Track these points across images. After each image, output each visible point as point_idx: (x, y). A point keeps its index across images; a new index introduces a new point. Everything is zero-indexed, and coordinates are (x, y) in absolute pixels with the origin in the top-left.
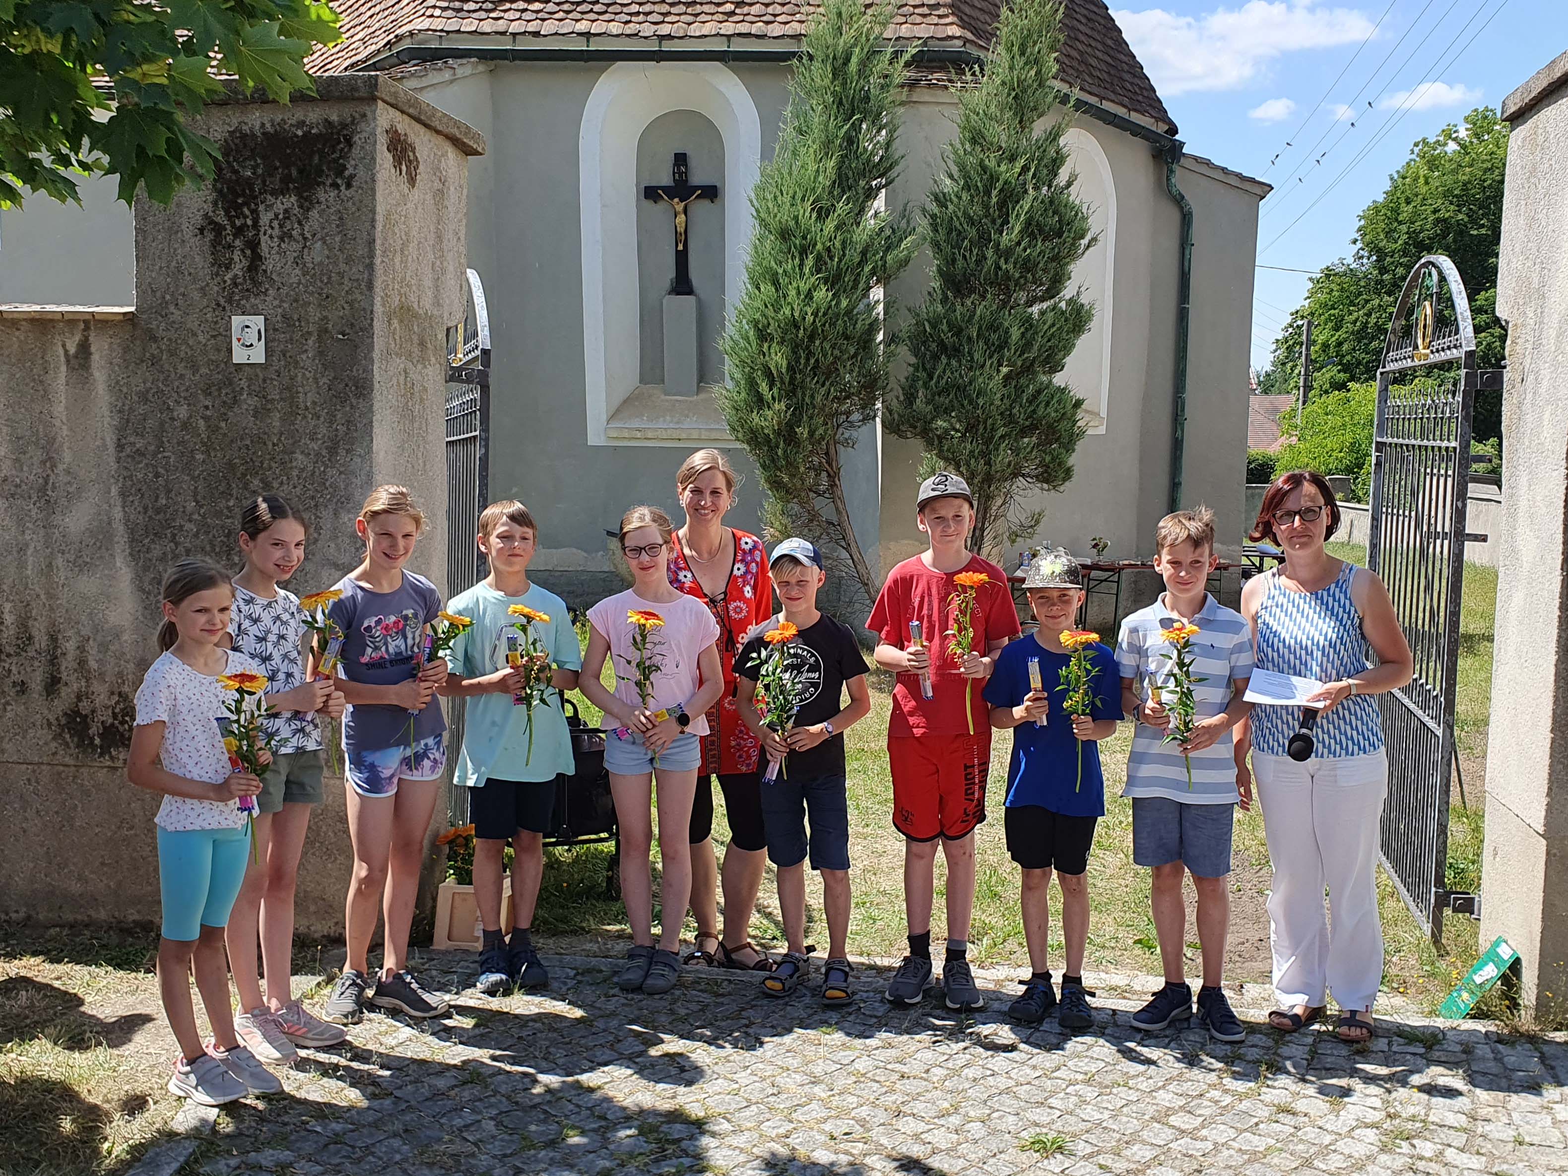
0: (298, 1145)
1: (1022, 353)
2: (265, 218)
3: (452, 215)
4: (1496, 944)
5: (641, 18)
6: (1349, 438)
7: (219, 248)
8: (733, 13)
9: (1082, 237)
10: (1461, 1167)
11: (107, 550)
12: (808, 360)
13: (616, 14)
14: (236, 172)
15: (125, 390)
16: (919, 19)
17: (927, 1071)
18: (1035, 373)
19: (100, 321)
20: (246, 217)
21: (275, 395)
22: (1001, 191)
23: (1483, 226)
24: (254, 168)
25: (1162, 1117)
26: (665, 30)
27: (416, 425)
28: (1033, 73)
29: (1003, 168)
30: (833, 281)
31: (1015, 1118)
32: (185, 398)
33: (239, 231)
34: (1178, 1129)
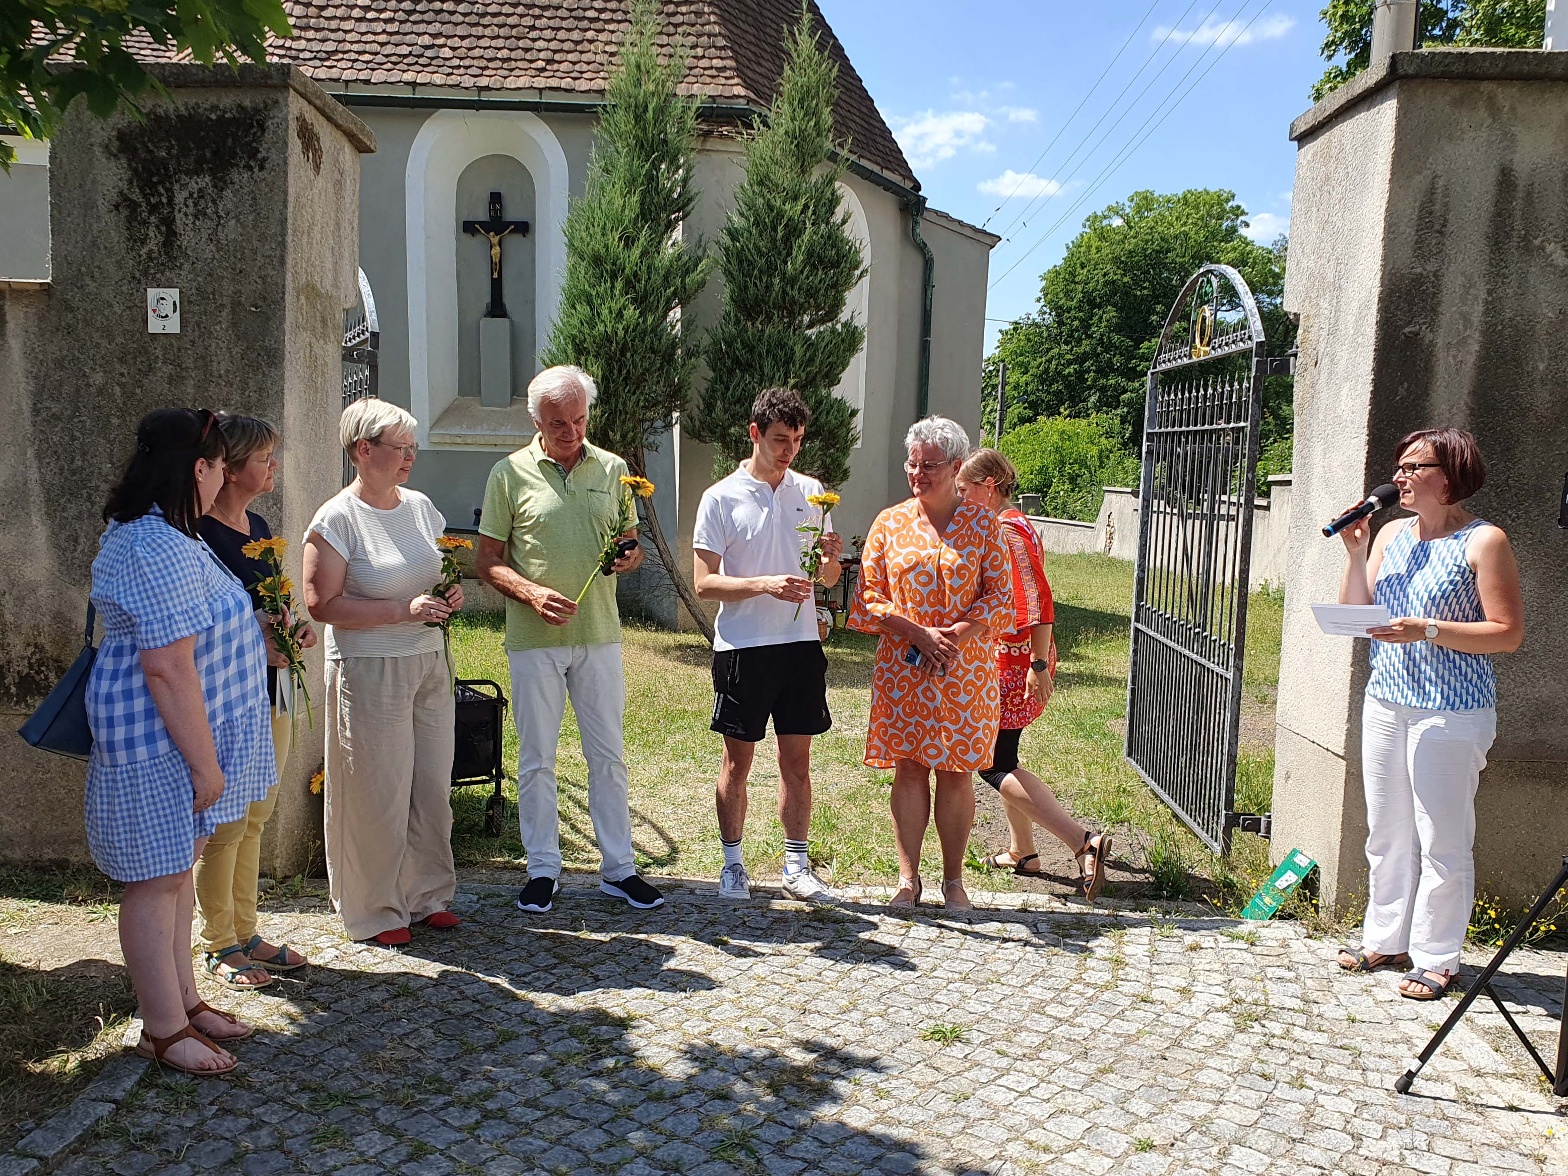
0: (249, 1055)
1: (806, 366)
2: (180, 197)
3: (348, 205)
4: (1294, 852)
5: (462, 71)
6: (1038, 464)
7: (135, 224)
8: (544, 70)
9: (857, 268)
10: (1309, 1042)
11: (23, 508)
12: (620, 372)
13: (439, 66)
14: (151, 152)
15: (41, 357)
16: (708, 80)
17: (820, 974)
18: (817, 387)
19: (14, 290)
20: (161, 195)
21: (189, 363)
22: (786, 225)
23: (1145, 288)
24: (169, 150)
25: (1039, 1008)
26: (483, 82)
27: (318, 396)
28: (812, 123)
29: (787, 207)
30: (642, 301)
31: (909, 1012)
32: (101, 366)
33: (154, 209)
34: (1056, 1018)
